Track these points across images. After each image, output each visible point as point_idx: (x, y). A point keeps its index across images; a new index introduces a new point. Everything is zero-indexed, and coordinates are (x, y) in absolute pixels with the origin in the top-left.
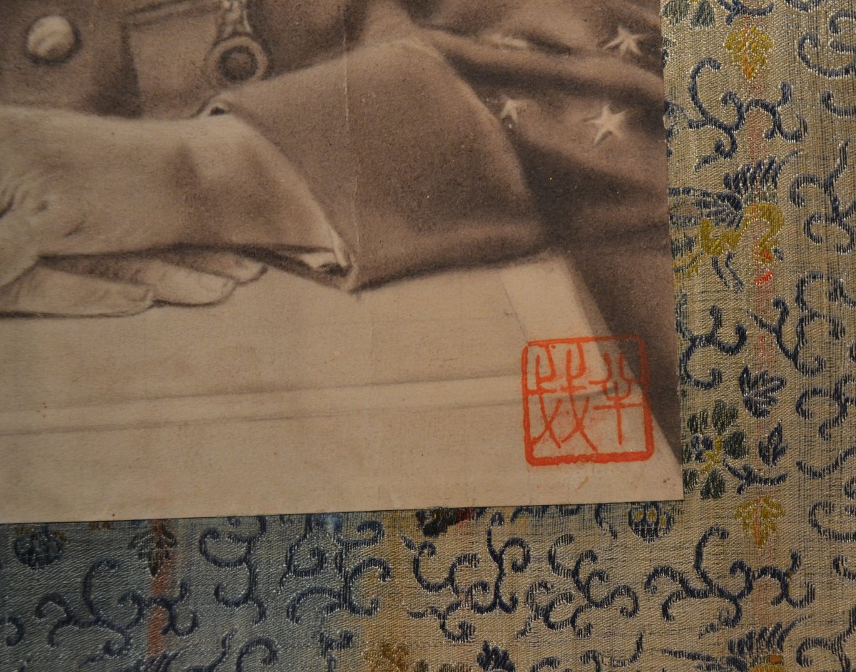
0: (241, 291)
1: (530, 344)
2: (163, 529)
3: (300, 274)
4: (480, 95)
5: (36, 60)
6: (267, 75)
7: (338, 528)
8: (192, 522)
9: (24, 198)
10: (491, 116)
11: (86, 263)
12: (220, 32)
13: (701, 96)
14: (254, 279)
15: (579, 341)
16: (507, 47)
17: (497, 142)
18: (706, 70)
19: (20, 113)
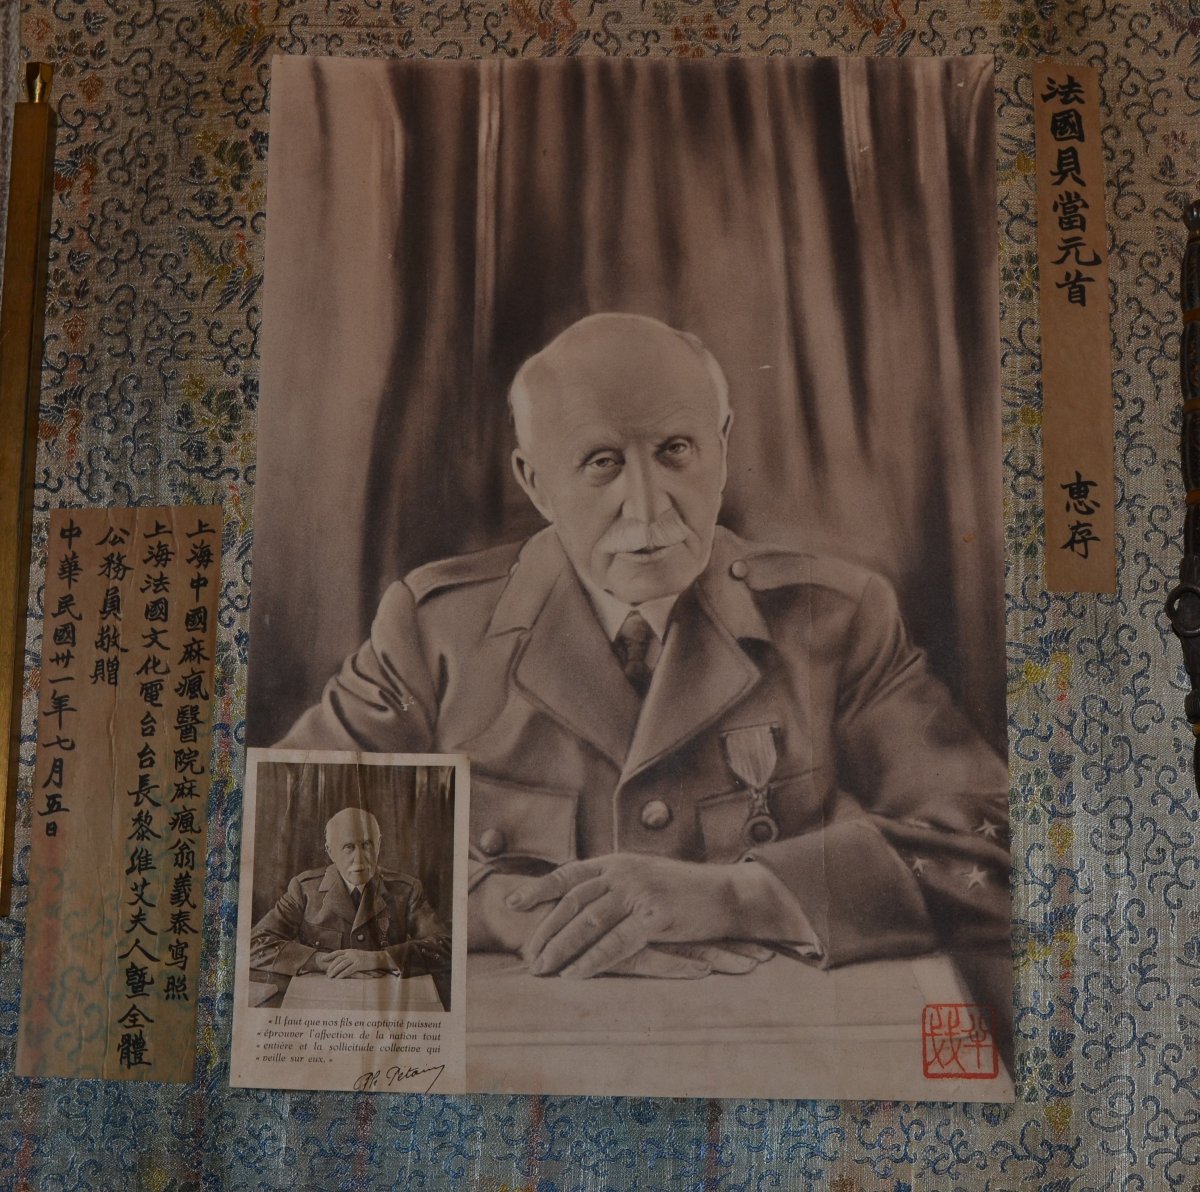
1: (928, 1006)
2: (714, 1104)
3: (795, 958)
4: (901, 856)
5: (647, 827)
6: (778, 839)
7: (814, 1108)
8: (732, 1101)
10: (907, 868)
11: (674, 947)
12: (751, 813)
14: (768, 960)
15: (956, 1006)
16: (917, 827)
17: (910, 884)
18: (1035, 850)
19: (638, 858)
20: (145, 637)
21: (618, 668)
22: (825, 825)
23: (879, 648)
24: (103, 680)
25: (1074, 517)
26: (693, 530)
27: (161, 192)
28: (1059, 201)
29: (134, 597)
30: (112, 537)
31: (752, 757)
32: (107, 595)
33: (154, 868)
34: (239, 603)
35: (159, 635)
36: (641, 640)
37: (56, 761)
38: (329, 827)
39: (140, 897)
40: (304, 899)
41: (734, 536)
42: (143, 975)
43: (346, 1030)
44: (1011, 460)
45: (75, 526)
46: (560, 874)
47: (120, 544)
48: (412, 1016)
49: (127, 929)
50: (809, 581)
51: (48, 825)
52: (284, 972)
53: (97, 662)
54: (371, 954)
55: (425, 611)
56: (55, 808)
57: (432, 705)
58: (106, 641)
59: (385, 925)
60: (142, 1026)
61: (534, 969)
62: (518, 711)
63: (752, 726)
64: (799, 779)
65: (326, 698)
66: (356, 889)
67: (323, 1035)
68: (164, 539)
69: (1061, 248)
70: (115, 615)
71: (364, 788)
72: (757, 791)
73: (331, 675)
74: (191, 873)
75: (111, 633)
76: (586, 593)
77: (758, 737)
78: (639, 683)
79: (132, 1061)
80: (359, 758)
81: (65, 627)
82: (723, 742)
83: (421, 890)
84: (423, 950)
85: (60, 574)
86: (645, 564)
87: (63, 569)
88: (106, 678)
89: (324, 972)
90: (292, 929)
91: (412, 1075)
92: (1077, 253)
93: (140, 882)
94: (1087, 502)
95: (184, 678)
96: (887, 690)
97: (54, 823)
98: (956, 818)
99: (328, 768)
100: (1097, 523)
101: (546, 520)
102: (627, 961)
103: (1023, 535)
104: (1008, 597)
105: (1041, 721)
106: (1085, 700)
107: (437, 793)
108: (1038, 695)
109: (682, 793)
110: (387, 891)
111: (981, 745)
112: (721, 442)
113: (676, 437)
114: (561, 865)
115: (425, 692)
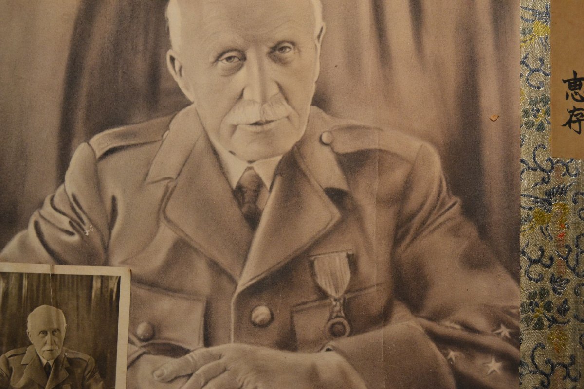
4: (439, 348)
5: (255, 324)
6: (350, 335)
9: (248, 384)
10: (443, 358)
12: (331, 315)
13: (537, 360)
16: (452, 328)
17: (445, 369)
18: (538, 348)
19: (248, 347)
21: (237, 209)
22: (385, 325)
23: (426, 197)
25: (571, 104)
26: (294, 108)
31: (333, 275)
36: (254, 188)
38: (30, 319)
40: (10, 370)
41: (324, 114)
44: (527, 61)
46: (192, 357)
50: (377, 147)
55: (103, 164)
57: (106, 232)
62: (166, 237)
63: (333, 253)
64: (366, 292)
65: (31, 226)
66: (47, 363)
71: (55, 291)
72: (336, 300)
73: (36, 209)
76: (215, 153)
77: (338, 261)
78: (253, 219)
80: (52, 268)
82: (312, 264)
83: (94, 364)
86: (258, 133)
94: (581, 93)
96: (433, 226)
98: (480, 323)
99: (30, 276)
101: (189, 101)
103: (535, 116)
104: (522, 161)
105: (545, 253)
106: (577, 237)
107: (107, 295)
108: (544, 234)
109: (281, 301)
110: (68, 365)
111: (500, 270)
112: (316, 46)
113: (283, 42)
114: (193, 351)
115: (102, 223)
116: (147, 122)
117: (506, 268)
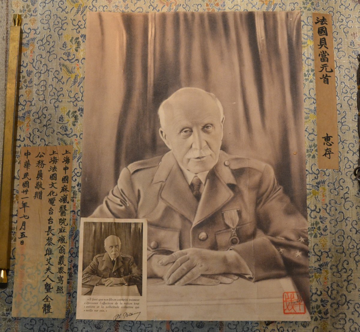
0: (235, 282)
1: (285, 293)
2: (221, 323)
3: (245, 279)
4: (276, 247)
5: (200, 240)
6: (239, 243)
7: (251, 324)
8: (226, 322)
9: (198, 264)
10: (278, 252)
11: (209, 276)
12: (231, 235)
13: (315, 250)
14: (236, 280)
15: (293, 292)
17: (279, 256)
18: (316, 246)
19: (198, 249)
20: (50, 185)
21: (191, 193)
22: (253, 239)
23: (269, 186)
24: (37, 198)
25: (326, 147)
26: (213, 151)
27: (54, 52)
28: (320, 53)
29: (47, 173)
30: (40, 155)
31: (232, 219)
32: (38, 172)
33: (53, 254)
34: (78, 174)
35: (54, 184)
36: (198, 184)
37: (23, 222)
38: (106, 241)
39: (49, 263)
40: (98, 263)
41: (225, 153)
42: (50, 286)
43: (111, 302)
44: (307, 130)
45: (28, 152)
46: (175, 255)
47: (42, 157)
48: (131, 297)
49: (45, 272)
50: (248, 166)
51: (21, 241)
52: (92, 284)
53: (36, 193)
54: (119, 279)
55: (133, 176)
56: (23, 236)
57: (136, 204)
58: (38, 186)
59: (122, 270)
60: (50, 301)
61: (167, 283)
62: (162, 206)
63: (231, 210)
64: (245, 225)
65: (104, 203)
66: (113, 259)
67: (104, 303)
68: (55, 155)
69: (321, 67)
70: (41, 178)
71: (116, 229)
72: (233, 229)
73: (106, 196)
74: (64, 255)
75: (40, 184)
76: (181, 170)
77: (233, 213)
78: (198, 197)
79: (47, 312)
80: (114, 220)
81: (26, 182)
82: (223, 215)
83: (133, 260)
84: (134, 278)
85: (24, 166)
86: (199, 162)
87: (25, 165)
88: (38, 197)
89: (104, 285)
90: (95, 272)
91: (131, 315)
92: (326, 69)
93: (49, 258)
94: (330, 142)
95: (62, 197)
96: (271, 198)
97: (23, 241)
98: (292, 236)
99: (105, 223)
100: (333, 149)
101: (169, 149)
102: (195, 280)
103: (311, 152)
104: (307, 170)
105: (317, 207)
106: (330, 201)
107: (137, 231)
108: (316, 200)
109: (211, 230)
110: (123, 260)
111: (300, 215)
112: (221, 126)
113: (208, 124)
114: (175, 252)
115: (134, 200)
116: (151, 159)
117: (302, 214)
